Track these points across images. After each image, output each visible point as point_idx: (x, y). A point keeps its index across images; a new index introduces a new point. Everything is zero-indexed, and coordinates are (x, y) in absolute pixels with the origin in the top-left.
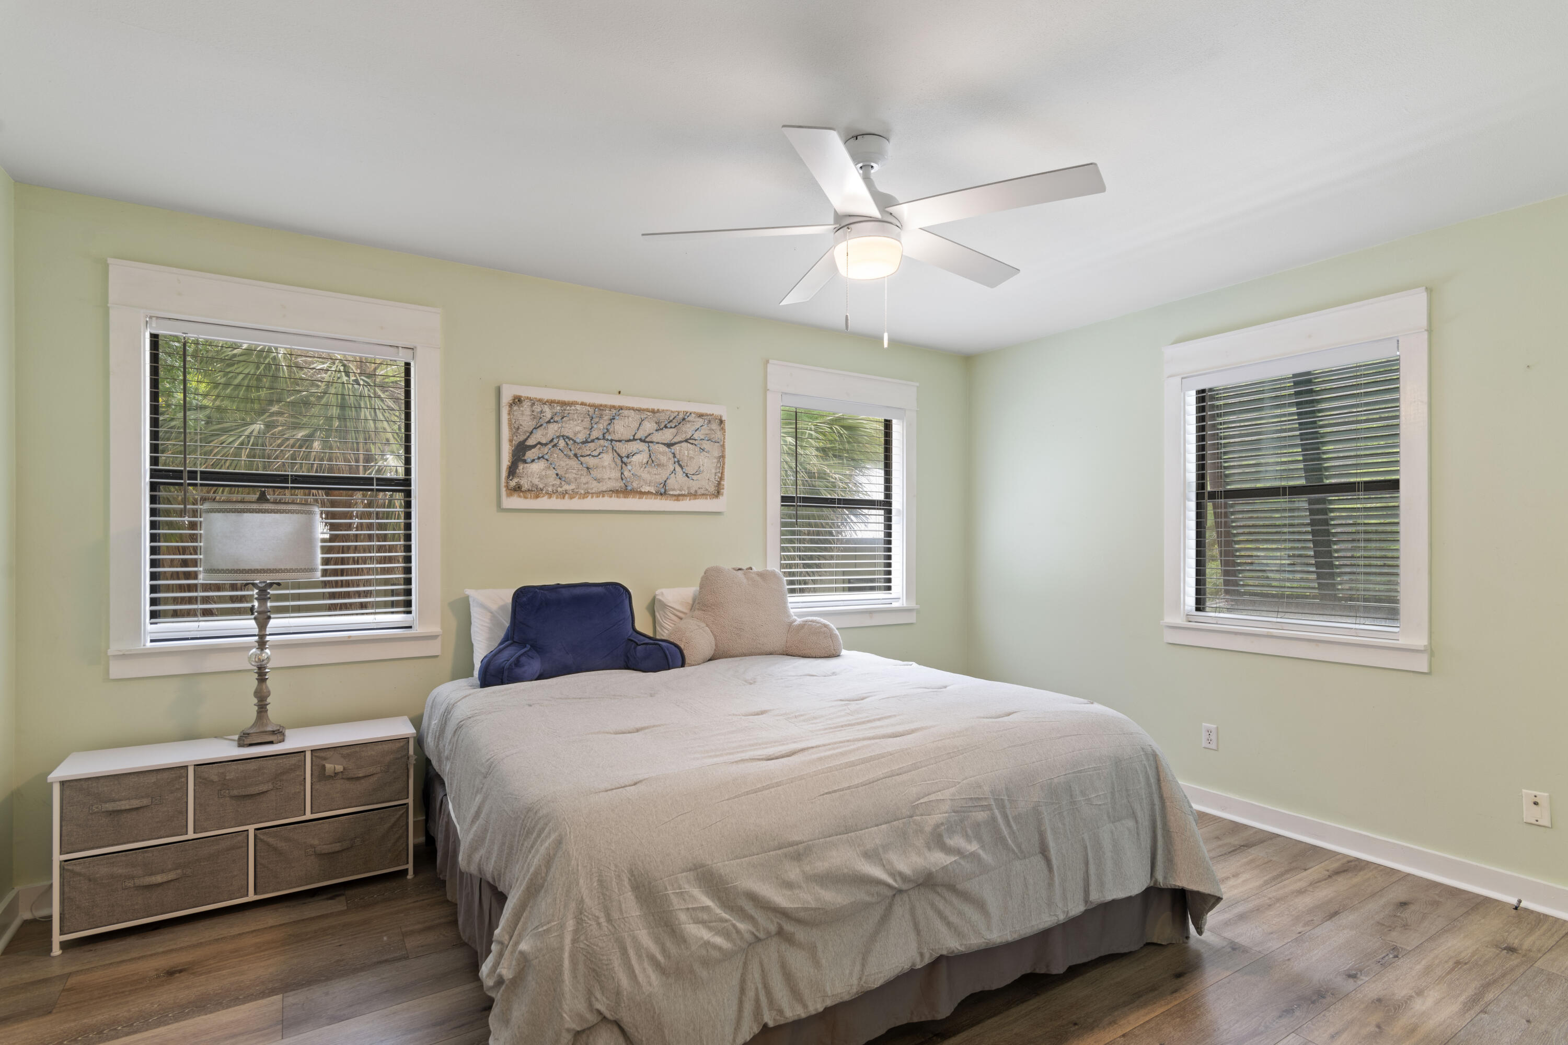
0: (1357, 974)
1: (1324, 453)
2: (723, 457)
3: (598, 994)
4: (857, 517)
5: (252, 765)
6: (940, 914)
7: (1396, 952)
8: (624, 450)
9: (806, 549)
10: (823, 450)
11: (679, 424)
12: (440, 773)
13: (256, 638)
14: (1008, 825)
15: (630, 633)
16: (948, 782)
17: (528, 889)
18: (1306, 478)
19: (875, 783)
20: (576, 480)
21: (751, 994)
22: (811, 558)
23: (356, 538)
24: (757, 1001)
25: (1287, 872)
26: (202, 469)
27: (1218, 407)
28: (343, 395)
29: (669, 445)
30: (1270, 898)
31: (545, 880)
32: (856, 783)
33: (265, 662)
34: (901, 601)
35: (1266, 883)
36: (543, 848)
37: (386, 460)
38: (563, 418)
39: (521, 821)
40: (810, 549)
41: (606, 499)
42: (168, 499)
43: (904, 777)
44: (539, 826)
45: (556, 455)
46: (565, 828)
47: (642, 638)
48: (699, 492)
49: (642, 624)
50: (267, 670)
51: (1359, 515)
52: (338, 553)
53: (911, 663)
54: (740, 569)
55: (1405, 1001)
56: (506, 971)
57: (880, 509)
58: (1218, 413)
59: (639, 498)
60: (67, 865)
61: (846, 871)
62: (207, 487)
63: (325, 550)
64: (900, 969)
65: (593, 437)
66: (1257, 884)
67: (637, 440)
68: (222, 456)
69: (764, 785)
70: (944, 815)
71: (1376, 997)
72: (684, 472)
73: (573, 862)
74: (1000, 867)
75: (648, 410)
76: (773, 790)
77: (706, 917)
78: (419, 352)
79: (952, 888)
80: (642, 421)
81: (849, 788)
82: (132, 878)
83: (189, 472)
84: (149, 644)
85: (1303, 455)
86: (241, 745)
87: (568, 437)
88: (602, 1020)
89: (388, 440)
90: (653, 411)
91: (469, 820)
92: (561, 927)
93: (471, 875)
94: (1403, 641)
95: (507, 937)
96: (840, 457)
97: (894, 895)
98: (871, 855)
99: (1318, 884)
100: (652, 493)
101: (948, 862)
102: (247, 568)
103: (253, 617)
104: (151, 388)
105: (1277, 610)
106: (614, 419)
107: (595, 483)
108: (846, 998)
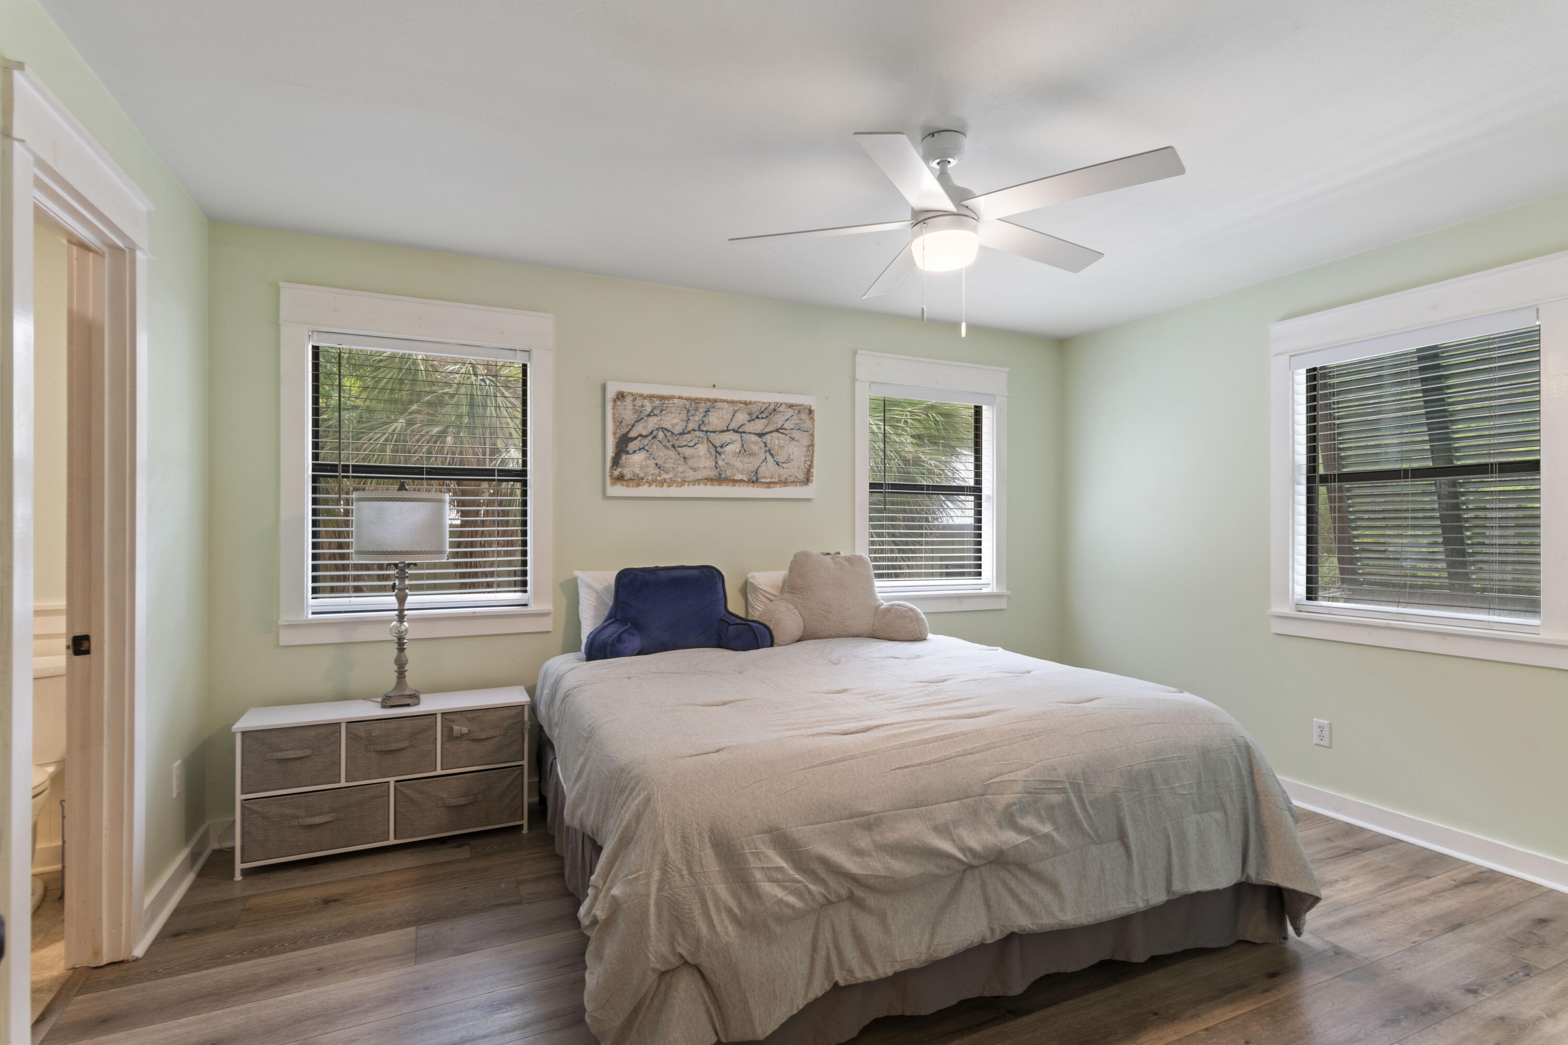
0: (1478, 989)
1: (1454, 433)
2: (812, 445)
3: (680, 940)
4: (953, 504)
5: (393, 724)
6: (1011, 892)
7: (1528, 970)
8: (718, 440)
9: (902, 535)
10: (919, 437)
11: (770, 414)
12: (550, 738)
13: (396, 612)
14: (1084, 809)
15: (722, 614)
16: (1022, 763)
17: (620, 840)
18: (1433, 459)
19: (947, 761)
20: (674, 469)
21: (822, 953)
22: (907, 543)
23: (483, 523)
24: (828, 959)
25: (1406, 879)
26: (353, 463)
27: (1332, 386)
28: (472, 395)
29: (761, 435)
30: (1384, 905)
31: (635, 834)
32: (928, 760)
33: (404, 633)
34: (991, 587)
35: (1381, 889)
36: (633, 804)
37: (509, 452)
38: (661, 411)
39: (615, 781)
40: (906, 535)
41: (702, 486)
42: (327, 489)
43: (977, 757)
44: (631, 785)
45: (655, 447)
46: (653, 788)
47: (734, 618)
48: (789, 480)
49: (735, 605)
50: (405, 641)
51: (1493, 499)
52: (468, 537)
53: (997, 648)
54: (828, 554)
55: (1532, 1021)
56: (600, 913)
57: (970, 495)
58: (1330, 392)
59: (733, 486)
60: (247, 804)
61: (915, 843)
62: (358, 479)
63: (452, 534)
64: (970, 942)
65: (689, 429)
66: (1370, 889)
67: (730, 430)
68: (370, 452)
69: (838, 757)
70: (1017, 795)
71: (1498, 1015)
72: (775, 461)
73: (660, 819)
74: (1075, 850)
75: (740, 402)
76: (846, 763)
77: (779, 876)
78: (534, 353)
79: (1024, 867)
80: (735, 412)
81: (921, 764)
82: (297, 818)
83: (343, 466)
84: (310, 616)
85: (1430, 435)
86: (384, 707)
87: (666, 429)
88: (683, 964)
89: (511, 434)
90: (746, 403)
91: (573, 779)
92: (648, 876)
93: (575, 829)
94: (1545, 636)
95: (601, 883)
96: (935, 444)
97: (965, 870)
98: (943, 830)
99: (1442, 894)
100: (744, 481)
101: (1020, 842)
102: (389, 549)
103: (394, 593)
104: (313, 393)
105: (1398, 601)
106: (709, 411)
107: (691, 472)
108: (916, 965)
